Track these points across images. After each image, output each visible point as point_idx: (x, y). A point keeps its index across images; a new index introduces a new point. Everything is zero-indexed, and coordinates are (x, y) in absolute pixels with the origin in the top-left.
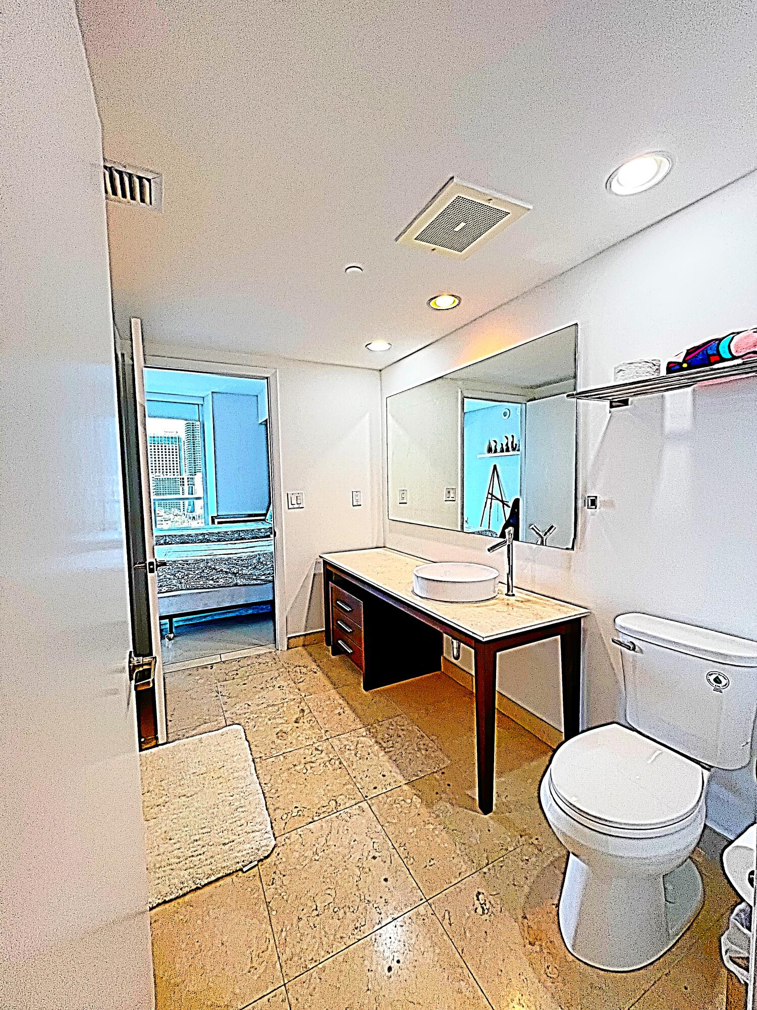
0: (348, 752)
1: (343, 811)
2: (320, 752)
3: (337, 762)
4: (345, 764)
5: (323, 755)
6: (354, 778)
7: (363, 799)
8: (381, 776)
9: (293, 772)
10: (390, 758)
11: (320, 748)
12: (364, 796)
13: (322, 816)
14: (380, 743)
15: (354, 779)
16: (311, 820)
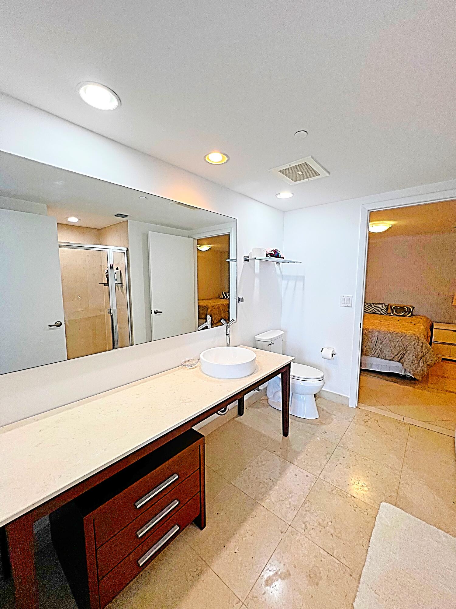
0: (292, 503)
1: (334, 485)
2: (307, 524)
3: (306, 505)
4: (304, 500)
5: (307, 519)
6: (309, 489)
7: (319, 479)
8: (297, 477)
9: (337, 532)
10: (279, 477)
11: (303, 526)
12: (316, 479)
13: (345, 493)
14: (271, 486)
15: (311, 489)
16: (353, 498)
